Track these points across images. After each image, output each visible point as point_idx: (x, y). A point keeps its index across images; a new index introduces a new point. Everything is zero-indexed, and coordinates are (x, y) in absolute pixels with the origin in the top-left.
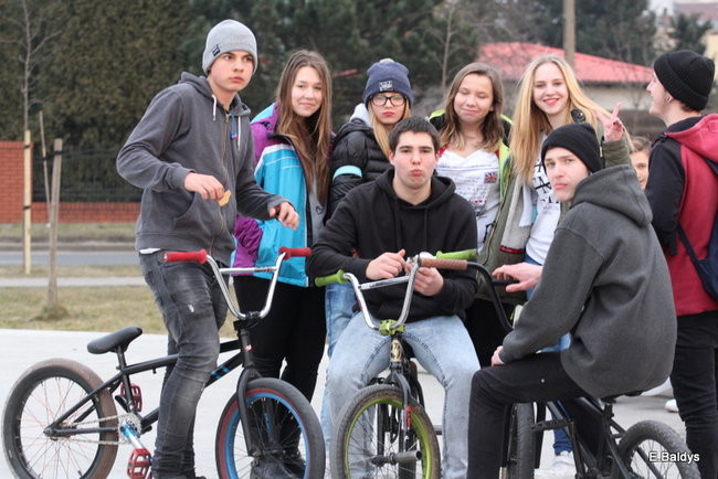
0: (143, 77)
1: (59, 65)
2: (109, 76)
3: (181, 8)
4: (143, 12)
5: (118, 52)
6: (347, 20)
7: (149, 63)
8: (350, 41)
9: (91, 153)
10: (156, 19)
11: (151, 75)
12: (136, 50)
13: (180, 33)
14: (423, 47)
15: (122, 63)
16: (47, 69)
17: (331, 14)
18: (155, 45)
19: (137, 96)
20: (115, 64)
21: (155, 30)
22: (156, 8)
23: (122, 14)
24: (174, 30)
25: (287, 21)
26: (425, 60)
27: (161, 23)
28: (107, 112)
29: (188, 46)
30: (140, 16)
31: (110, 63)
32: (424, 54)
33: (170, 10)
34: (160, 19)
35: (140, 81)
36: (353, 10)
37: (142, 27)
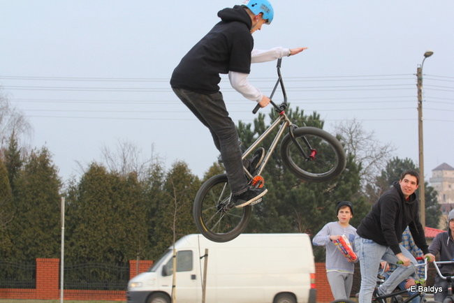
1: (166, 222)
6: (311, 200)
8: (312, 211)
16: (160, 224)
17: (302, 197)
25: (279, 201)
36: (313, 195)
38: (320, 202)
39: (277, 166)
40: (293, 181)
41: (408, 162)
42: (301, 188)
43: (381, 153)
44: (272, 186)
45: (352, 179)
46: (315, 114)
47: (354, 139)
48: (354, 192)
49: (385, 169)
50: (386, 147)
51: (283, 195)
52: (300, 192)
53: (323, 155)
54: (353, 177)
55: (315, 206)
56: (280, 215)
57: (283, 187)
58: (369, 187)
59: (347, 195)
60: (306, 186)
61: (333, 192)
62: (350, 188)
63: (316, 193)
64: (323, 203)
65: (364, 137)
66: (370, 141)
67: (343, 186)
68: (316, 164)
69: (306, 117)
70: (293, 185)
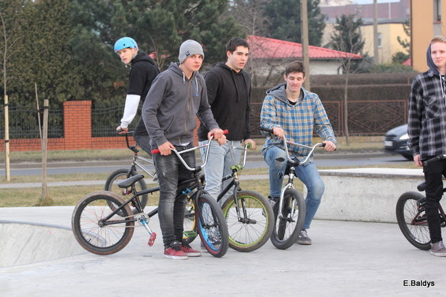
0: (45, 62)
2: (24, 62)
3: (66, 19)
4: (43, 22)
5: (29, 47)
6: (170, 24)
7: (48, 53)
8: (172, 37)
9: (15, 109)
10: (52, 26)
11: (49, 61)
12: (41, 45)
13: (66, 35)
14: (214, 39)
15: (31, 53)
17: (159, 21)
18: (51, 42)
19: (42, 73)
20: (28, 54)
21: (52, 32)
22: (52, 20)
23: (31, 24)
24: (62, 33)
25: (130, 25)
26: (216, 48)
27: (55, 29)
28: (24, 83)
29: (72, 42)
30: (42, 24)
31: (24, 54)
32: (215, 43)
33: (60, 20)
34: (53, 27)
35: (43, 64)
36: (172, 18)
37: (43, 31)
38: (180, 26)
44: (121, 8)
48: (221, 13)
51: (136, 19)
52: (155, 14)
55: (175, 31)
57: (136, 9)
59: (214, 16)
60: (163, 6)
61: (196, 12)
62: (216, 7)
63: (175, 14)
64: (184, 26)
67: (208, 5)
70: (146, 6)
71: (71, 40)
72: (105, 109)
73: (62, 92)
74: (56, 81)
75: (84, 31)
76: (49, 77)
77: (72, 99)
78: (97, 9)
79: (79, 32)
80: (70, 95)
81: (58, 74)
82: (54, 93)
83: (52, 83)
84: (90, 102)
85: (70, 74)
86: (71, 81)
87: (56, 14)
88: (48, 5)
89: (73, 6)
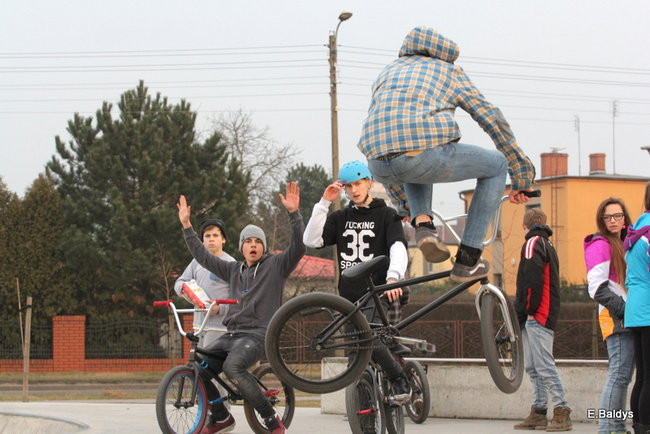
0: (32, 269)
2: (7, 269)
3: (58, 219)
4: (30, 222)
5: (13, 251)
7: (36, 259)
10: (40, 227)
11: (37, 268)
12: (28, 250)
13: (56, 237)
15: (16, 259)
17: (167, 222)
18: (40, 246)
20: (12, 260)
21: (39, 235)
22: (40, 219)
23: (15, 225)
24: (54, 235)
25: (133, 228)
27: (44, 230)
28: (6, 294)
29: (64, 247)
30: (28, 224)
31: (8, 259)
33: (50, 220)
34: (43, 228)
35: (29, 271)
37: (30, 233)
39: (129, 178)
40: (152, 199)
41: (318, 170)
42: (164, 210)
43: (279, 158)
44: (123, 206)
45: (237, 195)
46: (183, 103)
47: (240, 139)
49: (285, 182)
50: (286, 150)
51: (139, 219)
52: (162, 215)
53: (196, 162)
54: (239, 192)
56: (134, 248)
57: (140, 208)
58: (261, 206)
59: (231, 219)
61: (211, 214)
62: (234, 208)
65: (255, 135)
66: (262, 141)
67: (224, 206)
68: (186, 175)
69: (171, 107)
70: (153, 205)
71: (63, 243)
72: (102, 326)
73: (50, 305)
74: (45, 292)
75: (79, 233)
76: (36, 287)
77: (63, 313)
78: (95, 208)
79: (73, 234)
80: (60, 309)
81: (46, 284)
82: (43, 306)
83: (40, 294)
84: (83, 318)
85: (61, 284)
86: (61, 292)
87: (45, 213)
88: (37, 202)
89: (66, 204)
